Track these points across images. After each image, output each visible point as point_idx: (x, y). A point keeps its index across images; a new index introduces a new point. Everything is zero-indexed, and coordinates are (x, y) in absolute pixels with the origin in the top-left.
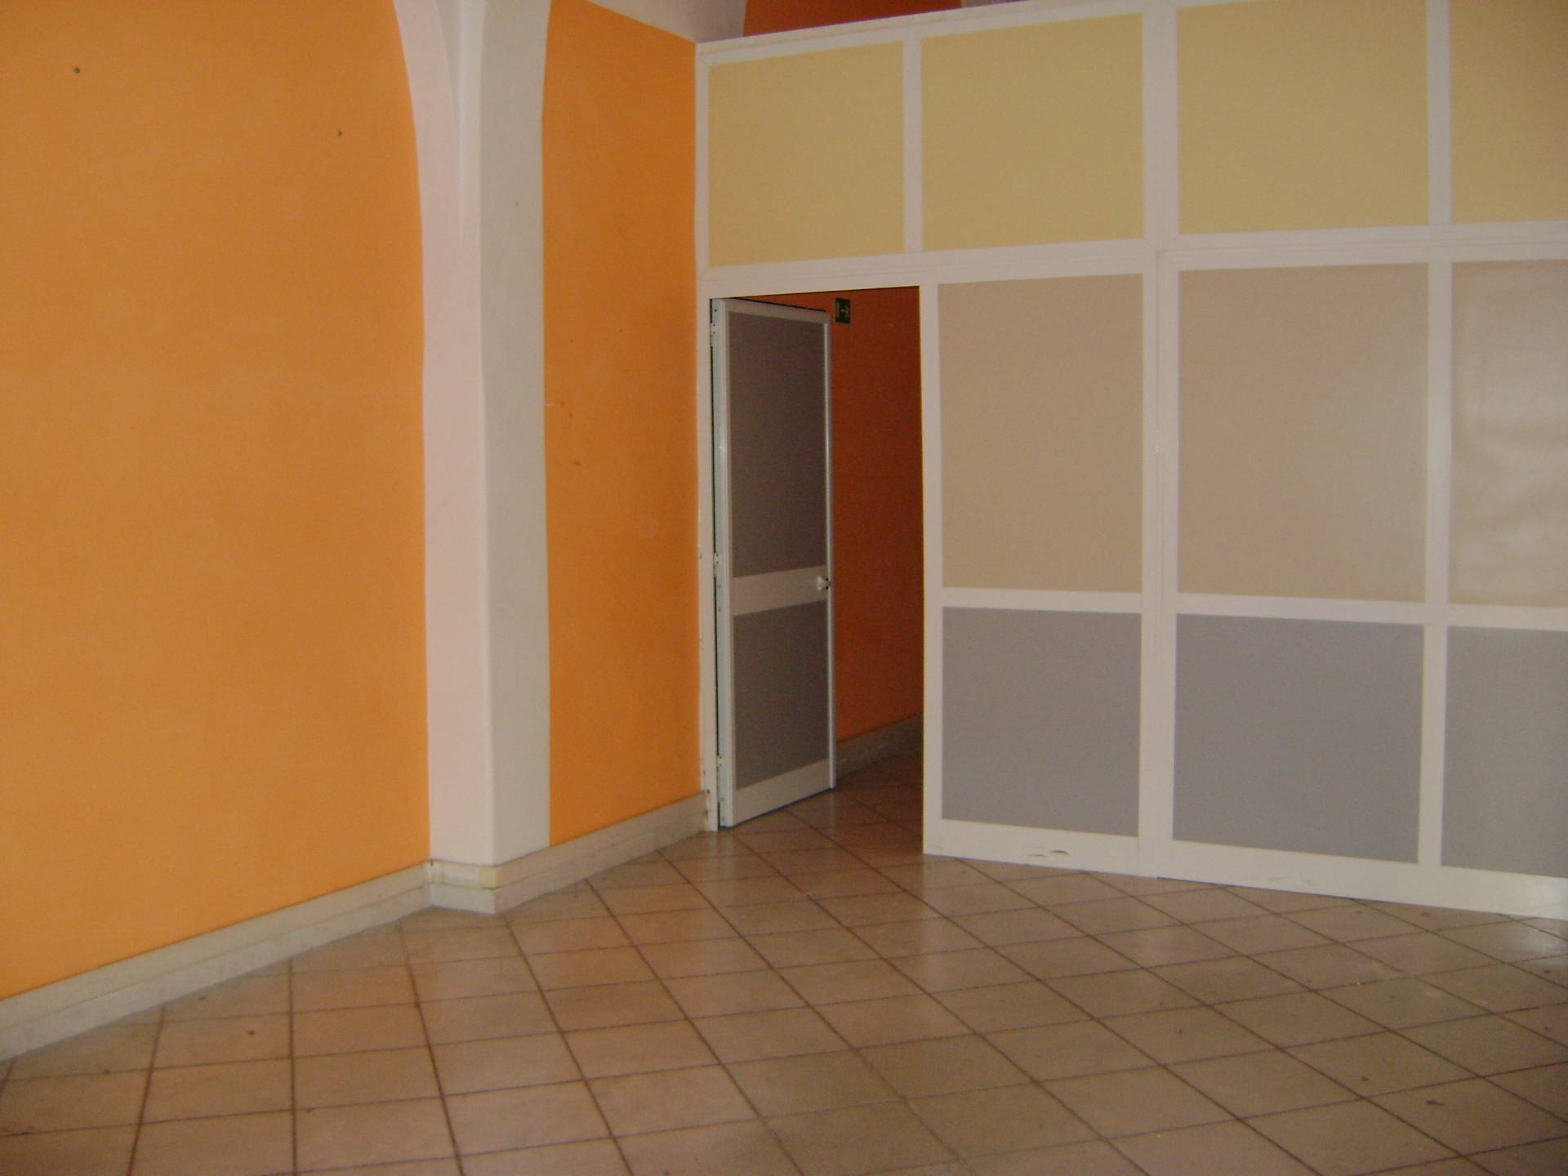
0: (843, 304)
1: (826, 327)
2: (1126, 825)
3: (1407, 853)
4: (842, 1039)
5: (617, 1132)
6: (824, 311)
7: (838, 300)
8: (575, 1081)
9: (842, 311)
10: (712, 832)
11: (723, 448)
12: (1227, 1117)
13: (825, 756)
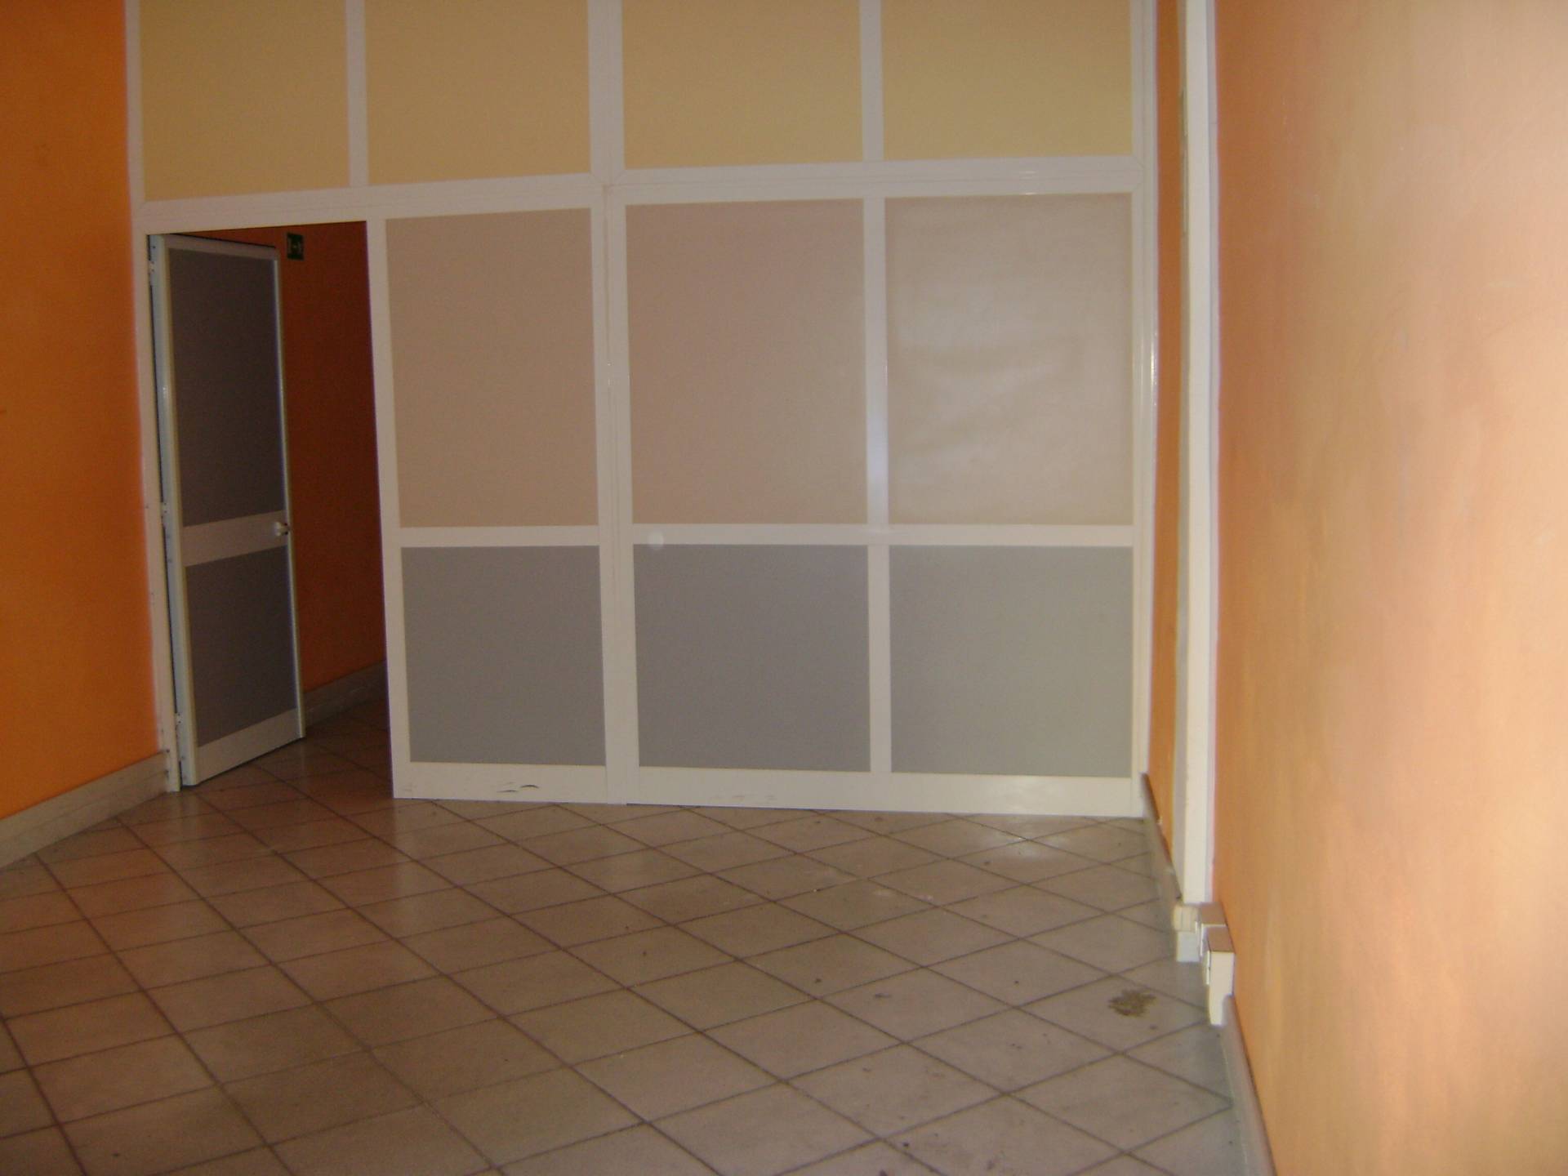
0: (295, 241)
1: (276, 263)
2: (593, 754)
3: (858, 761)
4: (306, 993)
5: (62, 1117)
6: (274, 247)
7: (290, 236)
8: (19, 1069)
9: (295, 247)
10: (174, 793)
11: (167, 391)
12: (688, 1031)
13: (294, 707)
